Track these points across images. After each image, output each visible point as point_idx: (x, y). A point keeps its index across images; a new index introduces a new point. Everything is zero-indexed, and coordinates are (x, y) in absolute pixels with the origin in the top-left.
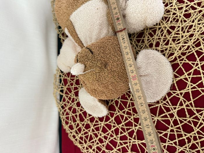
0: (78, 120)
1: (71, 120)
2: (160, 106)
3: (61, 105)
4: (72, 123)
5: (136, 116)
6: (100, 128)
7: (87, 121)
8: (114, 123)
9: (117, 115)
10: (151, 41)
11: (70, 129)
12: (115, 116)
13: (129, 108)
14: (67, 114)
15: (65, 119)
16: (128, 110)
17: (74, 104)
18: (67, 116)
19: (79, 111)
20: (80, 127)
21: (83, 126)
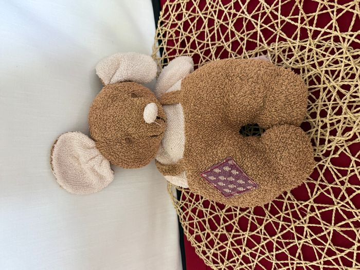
0: (208, 229)
1: (197, 227)
2: (336, 208)
3: (181, 205)
4: (200, 232)
5: (299, 224)
6: (242, 240)
7: (221, 230)
8: (265, 234)
9: (268, 221)
10: (312, 108)
11: (197, 242)
12: (265, 223)
13: (287, 212)
14: (191, 219)
15: (188, 226)
16: (285, 214)
17: (199, 204)
18: (191, 222)
19: (208, 215)
20: (212, 239)
21: (217, 237)
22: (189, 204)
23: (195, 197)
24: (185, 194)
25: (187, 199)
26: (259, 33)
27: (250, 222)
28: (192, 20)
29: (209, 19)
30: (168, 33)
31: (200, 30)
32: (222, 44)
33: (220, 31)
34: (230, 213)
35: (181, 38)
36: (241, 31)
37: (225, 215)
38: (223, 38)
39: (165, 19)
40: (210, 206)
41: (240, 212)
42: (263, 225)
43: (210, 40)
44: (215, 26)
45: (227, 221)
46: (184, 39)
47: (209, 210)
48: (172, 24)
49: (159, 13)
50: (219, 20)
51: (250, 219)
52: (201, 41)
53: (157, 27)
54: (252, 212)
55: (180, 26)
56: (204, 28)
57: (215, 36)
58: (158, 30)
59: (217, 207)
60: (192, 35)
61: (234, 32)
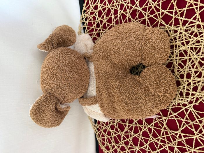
0: (113, 142)
1: (107, 141)
2: (196, 138)
3: (97, 127)
4: (108, 144)
5: (171, 145)
6: (135, 151)
7: (121, 144)
8: (149, 149)
9: (151, 142)
10: (181, 72)
11: (106, 150)
12: (149, 142)
13: (163, 137)
14: (103, 136)
15: (101, 140)
17: (108, 127)
18: (103, 138)
19: (114, 134)
20: (116, 149)
21: (119, 148)
22: (102, 126)
26: (147, 20)
27: (139, 141)
28: (104, 10)
29: (115, 10)
30: (88, 18)
31: (108, 16)
33: (121, 18)
34: (127, 134)
35: (97, 22)
36: (135, 19)
37: (124, 135)
38: (123, 22)
39: (86, 9)
40: (115, 129)
41: (134, 134)
42: (148, 144)
43: (115, 23)
44: (118, 15)
45: (126, 139)
46: (99, 22)
47: (114, 131)
48: (91, 12)
49: (83, 5)
50: (121, 11)
51: (140, 139)
52: (109, 24)
53: (81, 14)
54: (141, 135)
55: (96, 13)
56: (112, 15)
57: (118, 21)
58: (82, 15)
59: (119, 130)
60: (104, 20)
61: (130, 19)
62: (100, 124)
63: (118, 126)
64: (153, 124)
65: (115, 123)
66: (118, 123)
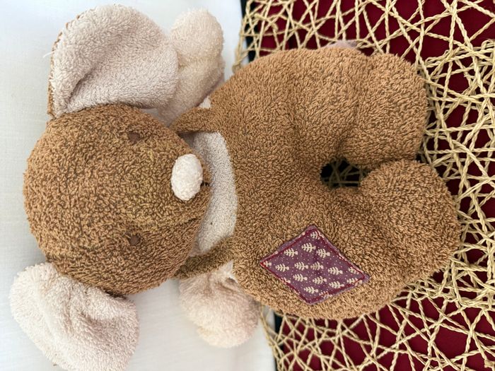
22: (295, 342)
23: (306, 332)
24: (289, 324)
25: (292, 332)
26: (456, 19)
30: (263, 24)
31: (324, 15)
32: (370, 45)
33: (366, 17)
35: (288, 33)
36: (412, 17)
38: (372, 32)
40: (334, 353)
43: (344, 36)
44: (356, 9)
46: (294, 36)
47: (332, 358)
48: (272, 8)
52: (327, 39)
53: (244, 13)
55: (288, 10)
56: (334, 12)
57: (355, 29)
58: (246, 18)
59: (346, 358)
60: (310, 27)
61: (396, 19)
62: (290, 334)
63: (343, 348)
64: (464, 357)
65: (333, 338)
66: (344, 337)
